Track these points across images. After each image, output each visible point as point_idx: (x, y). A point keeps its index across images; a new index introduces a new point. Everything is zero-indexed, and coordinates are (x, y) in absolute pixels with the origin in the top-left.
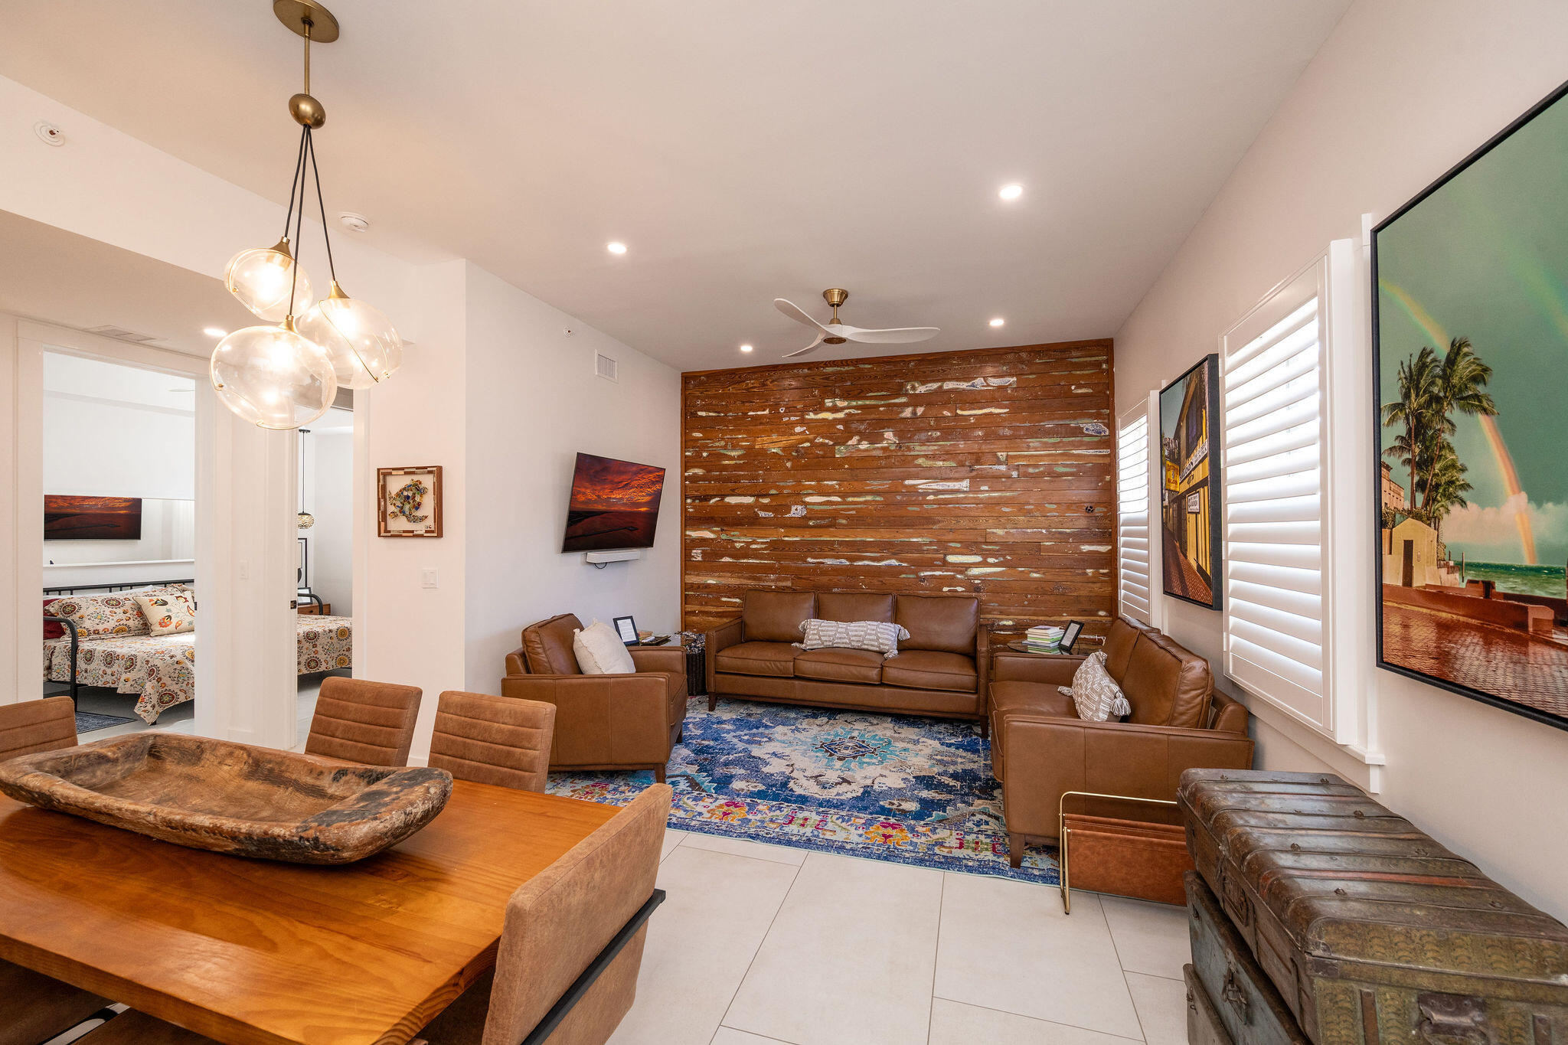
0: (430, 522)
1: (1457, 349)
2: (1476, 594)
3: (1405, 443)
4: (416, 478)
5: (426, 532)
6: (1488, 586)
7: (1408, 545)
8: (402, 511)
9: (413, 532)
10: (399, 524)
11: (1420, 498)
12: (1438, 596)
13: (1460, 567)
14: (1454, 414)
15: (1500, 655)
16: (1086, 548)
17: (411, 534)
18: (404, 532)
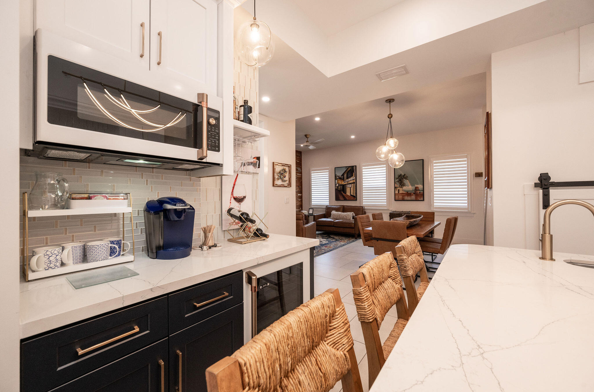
0: (287, 182)
1: (404, 175)
2: (407, 193)
3: (398, 181)
4: (285, 167)
5: (288, 185)
6: (408, 192)
7: (399, 190)
8: (281, 178)
9: (284, 185)
10: (279, 182)
11: (400, 186)
12: (403, 193)
13: (405, 191)
14: (404, 179)
15: (409, 197)
16: (299, 195)
17: (283, 186)
18: (282, 185)
